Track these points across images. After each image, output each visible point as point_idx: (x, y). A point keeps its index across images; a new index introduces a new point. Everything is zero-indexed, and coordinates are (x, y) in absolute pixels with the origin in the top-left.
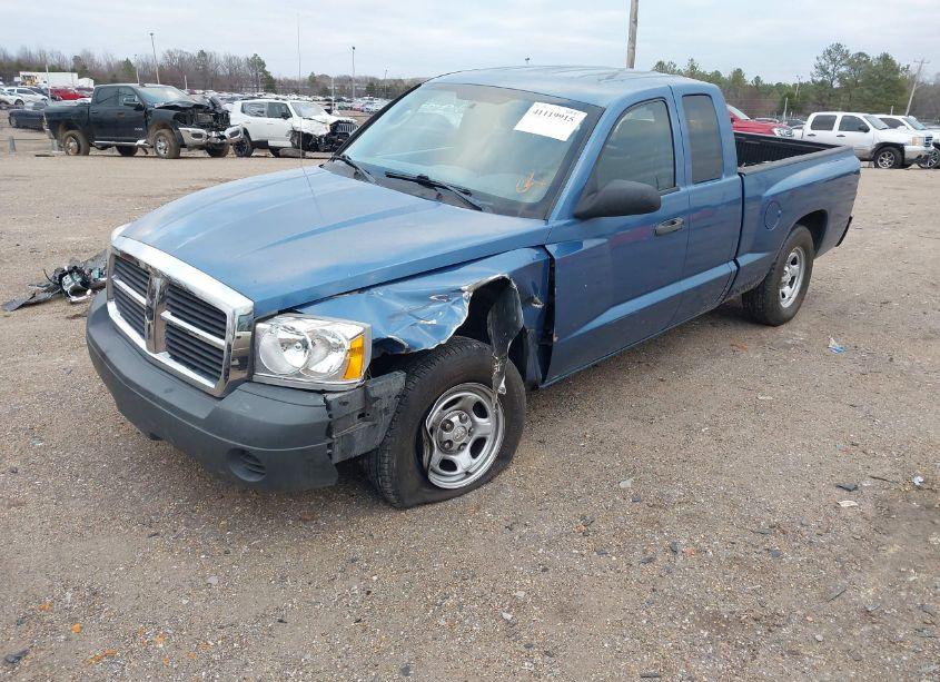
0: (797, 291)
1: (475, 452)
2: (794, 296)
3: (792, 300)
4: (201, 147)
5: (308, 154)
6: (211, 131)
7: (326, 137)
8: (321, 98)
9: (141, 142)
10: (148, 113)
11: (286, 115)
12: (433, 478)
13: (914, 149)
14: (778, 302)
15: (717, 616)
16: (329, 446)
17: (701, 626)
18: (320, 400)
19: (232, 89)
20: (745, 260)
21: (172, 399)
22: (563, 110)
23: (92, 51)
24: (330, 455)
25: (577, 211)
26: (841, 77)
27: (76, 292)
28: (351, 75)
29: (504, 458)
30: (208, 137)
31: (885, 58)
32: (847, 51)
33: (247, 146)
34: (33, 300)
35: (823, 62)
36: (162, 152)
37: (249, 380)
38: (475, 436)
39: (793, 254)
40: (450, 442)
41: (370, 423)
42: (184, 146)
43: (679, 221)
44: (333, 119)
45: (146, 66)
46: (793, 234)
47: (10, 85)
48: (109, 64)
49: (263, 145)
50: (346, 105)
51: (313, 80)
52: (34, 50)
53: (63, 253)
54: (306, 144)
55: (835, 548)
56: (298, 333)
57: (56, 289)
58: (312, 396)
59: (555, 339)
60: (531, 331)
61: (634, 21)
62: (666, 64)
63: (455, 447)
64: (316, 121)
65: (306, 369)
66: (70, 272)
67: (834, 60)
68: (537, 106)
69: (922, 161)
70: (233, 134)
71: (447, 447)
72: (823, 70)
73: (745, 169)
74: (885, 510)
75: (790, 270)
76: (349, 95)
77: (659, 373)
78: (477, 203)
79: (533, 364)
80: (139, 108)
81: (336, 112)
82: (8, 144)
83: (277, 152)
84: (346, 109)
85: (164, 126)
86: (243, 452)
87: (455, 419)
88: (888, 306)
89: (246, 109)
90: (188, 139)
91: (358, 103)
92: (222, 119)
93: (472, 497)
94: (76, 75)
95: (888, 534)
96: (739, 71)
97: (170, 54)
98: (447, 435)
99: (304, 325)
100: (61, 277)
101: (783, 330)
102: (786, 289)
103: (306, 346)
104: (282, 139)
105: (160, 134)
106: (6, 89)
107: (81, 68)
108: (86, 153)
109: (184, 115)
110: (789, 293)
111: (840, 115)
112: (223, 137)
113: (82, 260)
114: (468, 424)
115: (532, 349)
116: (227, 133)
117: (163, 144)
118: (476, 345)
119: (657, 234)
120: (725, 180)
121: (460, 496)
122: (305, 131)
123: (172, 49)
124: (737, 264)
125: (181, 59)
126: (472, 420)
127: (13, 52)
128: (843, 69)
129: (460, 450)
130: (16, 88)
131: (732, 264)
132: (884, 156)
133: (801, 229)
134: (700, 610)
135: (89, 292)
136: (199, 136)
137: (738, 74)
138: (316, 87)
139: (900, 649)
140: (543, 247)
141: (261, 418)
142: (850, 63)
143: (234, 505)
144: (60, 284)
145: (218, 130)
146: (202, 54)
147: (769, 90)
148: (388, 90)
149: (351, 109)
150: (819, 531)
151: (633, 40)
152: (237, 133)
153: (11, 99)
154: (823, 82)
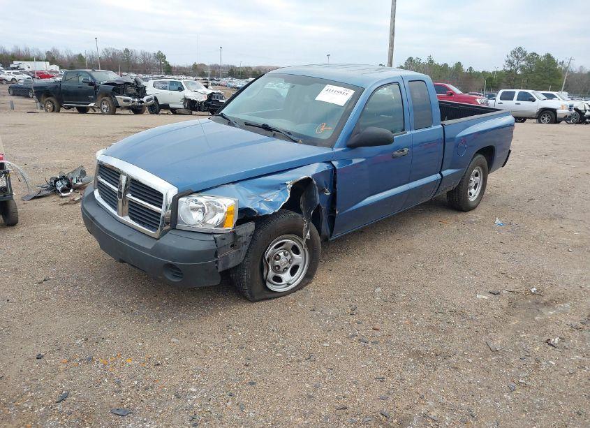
0: (479, 192)
1: (293, 273)
2: (477, 194)
3: (476, 197)
4: (128, 108)
5: (194, 113)
6: (135, 98)
7: (205, 102)
8: (200, 78)
9: (92, 105)
10: (97, 87)
11: (181, 89)
12: (269, 286)
13: (562, 112)
14: (467, 198)
15: (418, 352)
16: (216, 262)
17: (409, 356)
18: (211, 238)
19: (145, 73)
20: (446, 173)
21: (132, 239)
22: (341, 89)
23: (58, 49)
24: (217, 267)
25: (349, 143)
26: (522, 68)
27: (64, 190)
28: (219, 64)
29: (309, 276)
30: (133, 102)
31: (549, 56)
32: (526, 52)
33: (157, 108)
34: (39, 195)
35: (511, 58)
36: (105, 111)
37: (174, 228)
38: (293, 264)
39: (475, 171)
40: (278, 266)
41: (237, 250)
42: (118, 107)
43: (406, 150)
44: (209, 92)
45: (92, 58)
46: (475, 159)
47: (8, 69)
48: (68, 56)
49: (166, 107)
50: (215, 82)
51: (195, 66)
52: (22, 49)
53: (54, 169)
54: (192, 106)
55: (484, 322)
56: (200, 204)
57: (53, 189)
58: (207, 236)
59: (337, 212)
60: (324, 208)
61: (393, 34)
62: (414, 59)
63: (281, 269)
64: (199, 92)
65: (204, 222)
66: (61, 179)
67: (517, 57)
68: (328, 87)
69: (567, 119)
70: (148, 100)
71: (277, 269)
72: (511, 63)
73: (446, 122)
74: (513, 304)
75: (474, 180)
76: (218, 77)
77: (397, 236)
78: (295, 139)
79: (325, 226)
80: (91, 84)
81: (210, 87)
82: (10, 106)
83: (174, 111)
84: (216, 85)
85: (107, 95)
86: (171, 266)
87: (282, 254)
88: (532, 201)
89: (157, 85)
90: (121, 103)
91: (224, 81)
92: (141, 91)
93: (291, 296)
94: (48, 63)
95: (513, 315)
96: (459, 63)
97: (107, 50)
98: (277, 263)
99: (203, 199)
100: (55, 182)
101: (470, 214)
102: (473, 191)
103: (204, 211)
104: (178, 104)
105: (104, 100)
106: (6, 72)
107: (51, 59)
108: (58, 111)
109: (119, 88)
110: (474, 193)
111: (517, 91)
112: (142, 102)
113: (66, 172)
114: (289, 257)
115: (324, 217)
116: (144, 99)
117: (106, 106)
118: (293, 214)
119: (394, 157)
120: (433, 128)
121: (285, 296)
122: (192, 98)
123: (108, 47)
124: (441, 175)
125: (114, 54)
126: (291, 255)
127: (9, 49)
128: (523, 63)
129: (284, 271)
130: (12, 71)
131: (439, 175)
132: (544, 116)
133: (479, 156)
134: (409, 350)
135: (71, 190)
136: (128, 101)
137: (459, 65)
138: (198, 71)
139: (511, 367)
140: (330, 162)
141: (182, 248)
142: (527, 59)
143: (162, 300)
144: (55, 186)
145: (139, 97)
146: (127, 51)
147: (478, 75)
148: (242, 73)
149: (219, 85)
150: (477, 314)
151: (392, 45)
152: (151, 99)
153: (9, 78)
154: (511, 71)
